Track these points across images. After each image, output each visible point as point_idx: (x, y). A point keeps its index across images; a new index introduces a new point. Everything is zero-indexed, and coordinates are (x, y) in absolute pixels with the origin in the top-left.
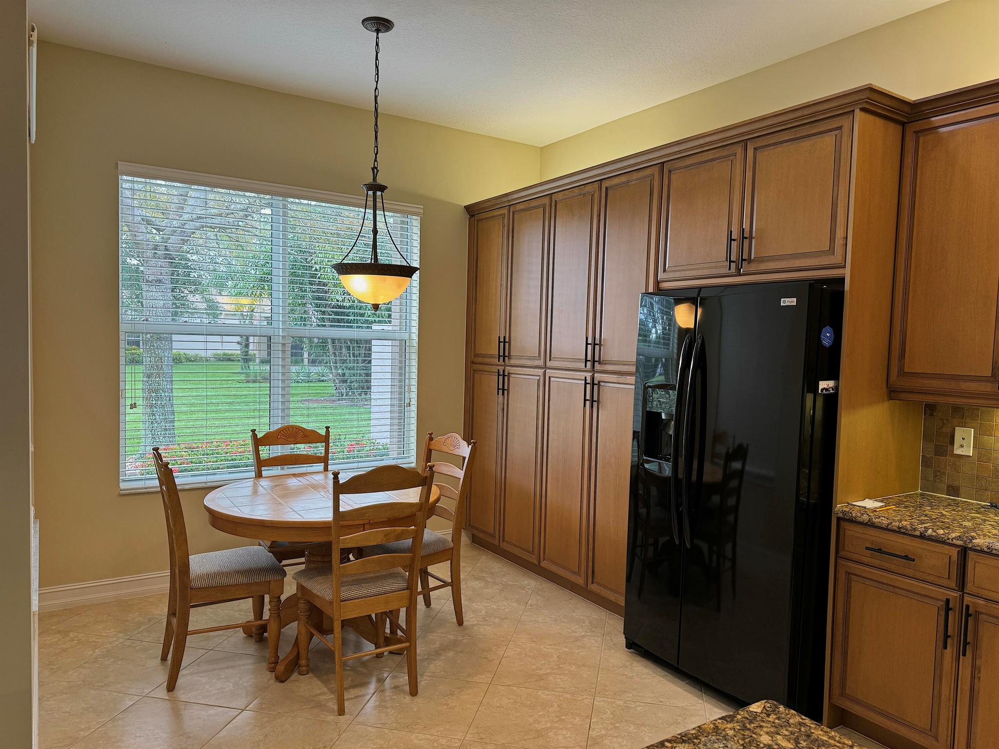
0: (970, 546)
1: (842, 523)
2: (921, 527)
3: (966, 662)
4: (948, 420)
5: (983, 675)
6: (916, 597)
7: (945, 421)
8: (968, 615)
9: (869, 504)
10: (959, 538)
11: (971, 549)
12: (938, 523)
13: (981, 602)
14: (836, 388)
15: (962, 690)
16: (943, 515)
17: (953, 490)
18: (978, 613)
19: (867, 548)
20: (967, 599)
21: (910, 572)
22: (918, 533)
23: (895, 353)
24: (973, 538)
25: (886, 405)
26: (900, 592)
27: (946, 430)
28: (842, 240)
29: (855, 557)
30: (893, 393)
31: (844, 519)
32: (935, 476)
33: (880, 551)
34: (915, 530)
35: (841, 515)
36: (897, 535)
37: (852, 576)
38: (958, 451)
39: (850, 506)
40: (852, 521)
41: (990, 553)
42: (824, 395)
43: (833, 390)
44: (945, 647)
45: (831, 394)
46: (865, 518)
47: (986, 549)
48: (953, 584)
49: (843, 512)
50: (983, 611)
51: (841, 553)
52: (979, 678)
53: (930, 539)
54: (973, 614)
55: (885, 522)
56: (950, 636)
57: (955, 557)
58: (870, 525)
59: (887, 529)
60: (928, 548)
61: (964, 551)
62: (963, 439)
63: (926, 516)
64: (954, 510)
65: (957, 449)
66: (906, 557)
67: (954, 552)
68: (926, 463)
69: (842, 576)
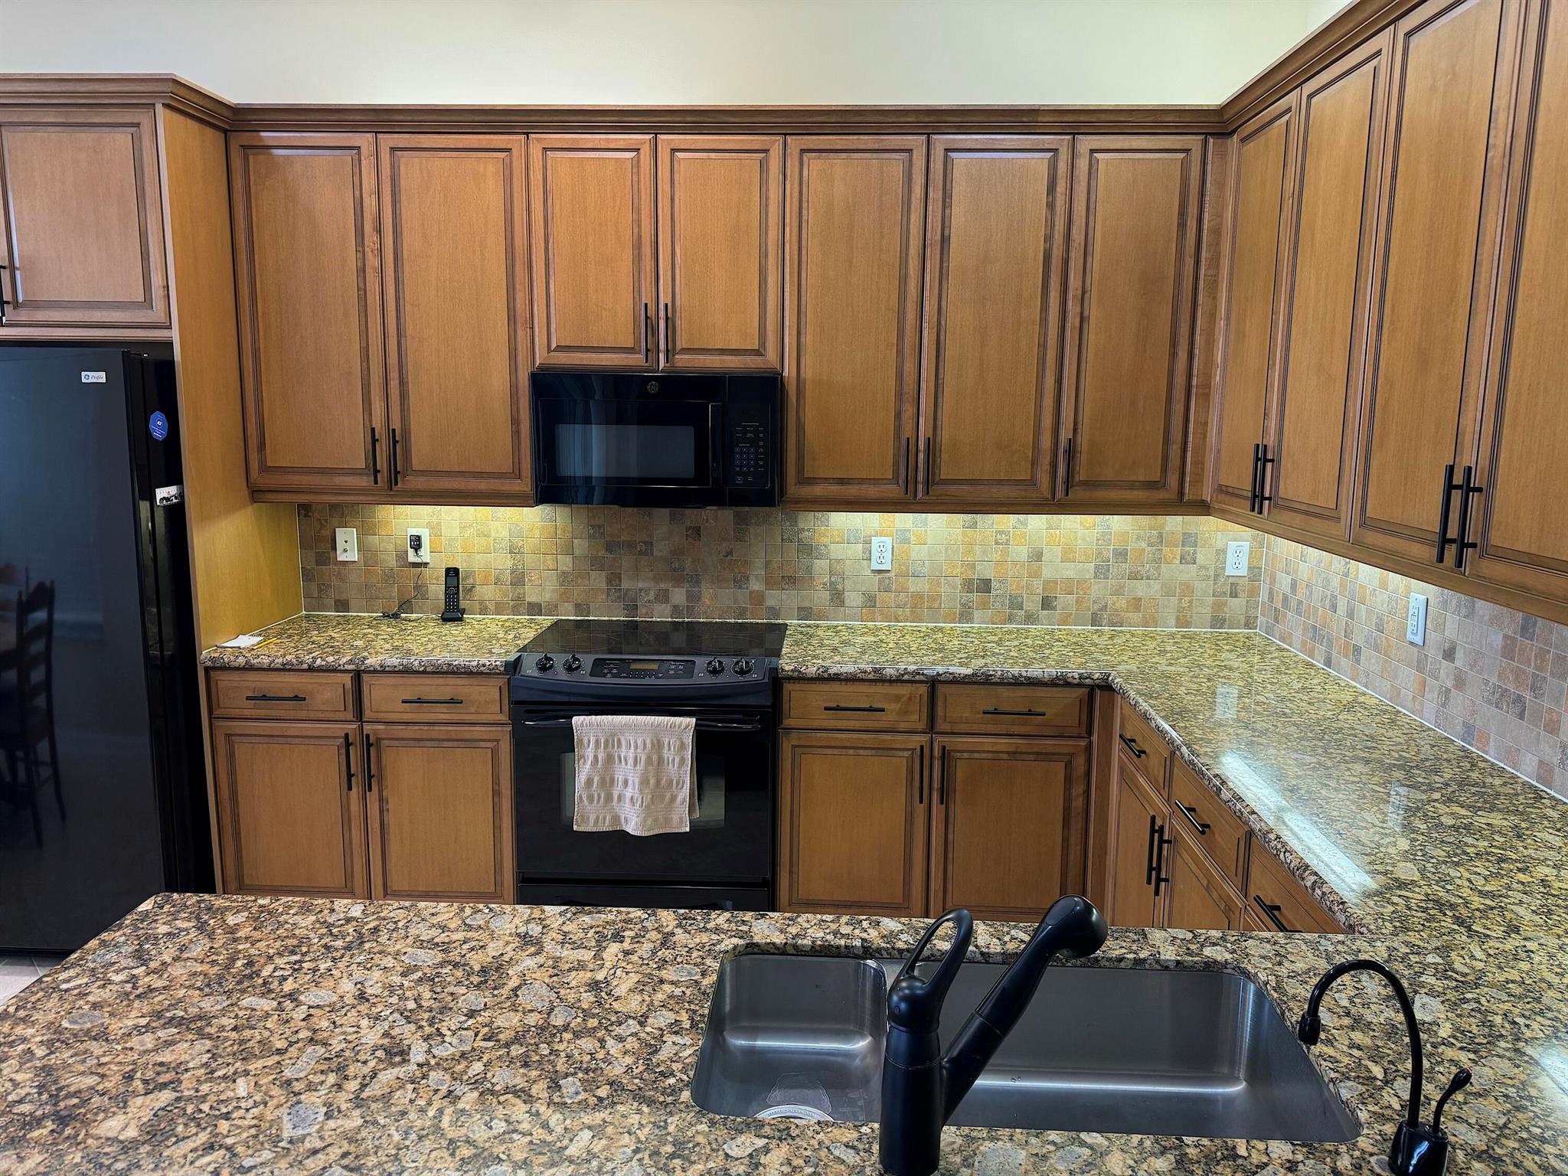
0: (363, 668)
1: (212, 673)
2: (308, 659)
3: (373, 797)
4: (326, 520)
5: (391, 806)
6: (313, 741)
7: (323, 522)
8: (369, 745)
9: (245, 641)
10: (351, 662)
11: (364, 671)
12: (327, 650)
13: (381, 727)
14: (181, 495)
15: (372, 829)
16: (332, 638)
17: (342, 605)
18: (378, 740)
19: (248, 698)
20: (367, 728)
21: (303, 714)
22: (305, 666)
23: (253, 442)
24: (365, 658)
25: (250, 510)
26: (294, 741)
27: (326, 532)
28: (162, 289)
29: (235, 712)
30: (256, 494)
31: (214, 668)
32: (320, 591)
33: (264, 698)
34: (302, 663)
35: (209, 664)
36: (283, 673)
37: (233, 738)
38: (341, 557)
39: (219, 650)
40: (226, 668)
41: (384, 672)
42: (165, 506)
43: (176, 498)
44: (350, 789)
45: (175, 504)
46: (241, 661)
47: (379, 668)
48: (350, 716)
49: (212, 659)
50: (383, 736)
51: (216, 713)
52: (388, 810)
53: (320, 670)
54: (375, 743)
55: (266, 661)
56: (354, 775)
57: (349, 685)
58: (249, 668)
59: (270, 669)
60: (319, 681)
61: (358, 675)
62: (346, 542)
63: (313, 643)
64: (344, 629)
65: (340, 554)
66: (296, 698)
67: (347, 679)
68: (308, 576)
69: (221, 741)
